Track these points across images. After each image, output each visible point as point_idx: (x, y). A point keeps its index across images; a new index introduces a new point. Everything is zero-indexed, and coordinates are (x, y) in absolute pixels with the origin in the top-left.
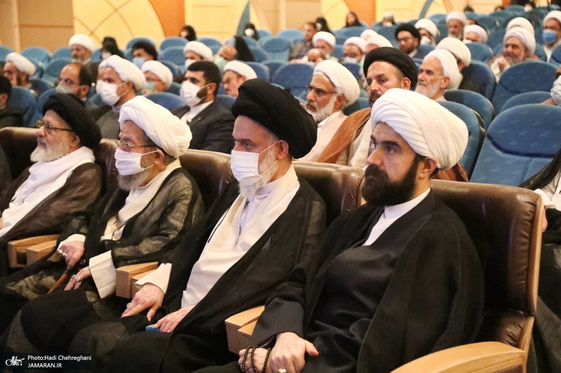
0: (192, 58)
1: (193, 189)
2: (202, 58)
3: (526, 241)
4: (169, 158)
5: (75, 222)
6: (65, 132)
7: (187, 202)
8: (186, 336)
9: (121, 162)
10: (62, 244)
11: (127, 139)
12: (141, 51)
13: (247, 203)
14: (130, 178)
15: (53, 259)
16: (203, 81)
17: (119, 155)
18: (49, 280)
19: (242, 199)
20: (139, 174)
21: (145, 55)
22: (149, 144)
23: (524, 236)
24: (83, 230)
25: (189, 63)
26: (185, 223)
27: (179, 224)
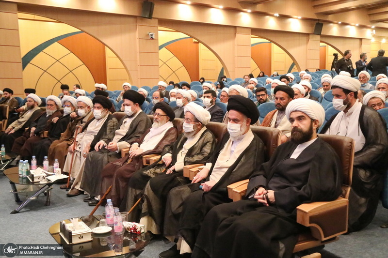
0: (206, 89)
1: (213, 137)
2: (210, 89)
3: (348, 157)
4: (203, 125)
5: (167, 149)
6: (165, 117)
7: (211, 142)
8: (213, 193)
9: (186, 128)
10: (163, 157)
11: (188, 119)
12: (185, 87)
13: (233, 142)
14: (189, 133)
15: (160, 162)
16: (212, 97)
17: (185, 125)
18: (158, 171)
19: (231, 141)
20: (192, 132)
21: (187, 88)
22: (197, 120)
23: (347, 155)
24: (170, 152)
25: (205, 90)
26: (211, 151)
27: (209, 151)
